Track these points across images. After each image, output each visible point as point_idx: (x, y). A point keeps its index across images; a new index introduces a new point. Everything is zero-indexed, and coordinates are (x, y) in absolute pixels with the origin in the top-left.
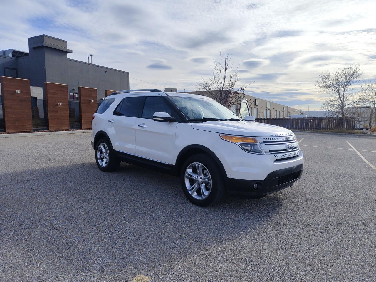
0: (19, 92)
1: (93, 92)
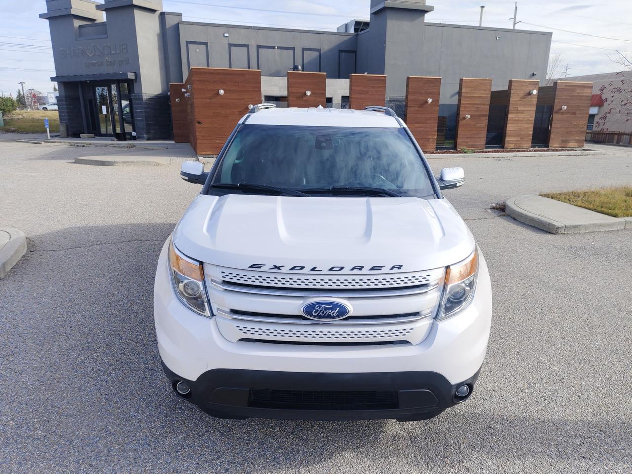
0: (308, 93)
1: (432, 85)
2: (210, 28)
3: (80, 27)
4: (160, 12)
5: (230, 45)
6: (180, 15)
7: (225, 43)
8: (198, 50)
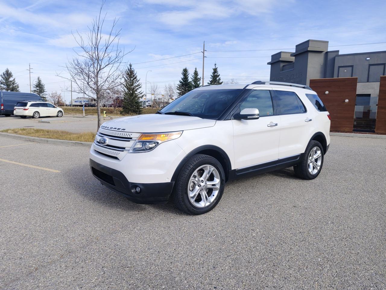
2: (356, 56)
3: (283, 66)
4: (325, 52)
5: (370, 65)
6: (338, 51)
7: (367, 64)
8: (345, 71)
